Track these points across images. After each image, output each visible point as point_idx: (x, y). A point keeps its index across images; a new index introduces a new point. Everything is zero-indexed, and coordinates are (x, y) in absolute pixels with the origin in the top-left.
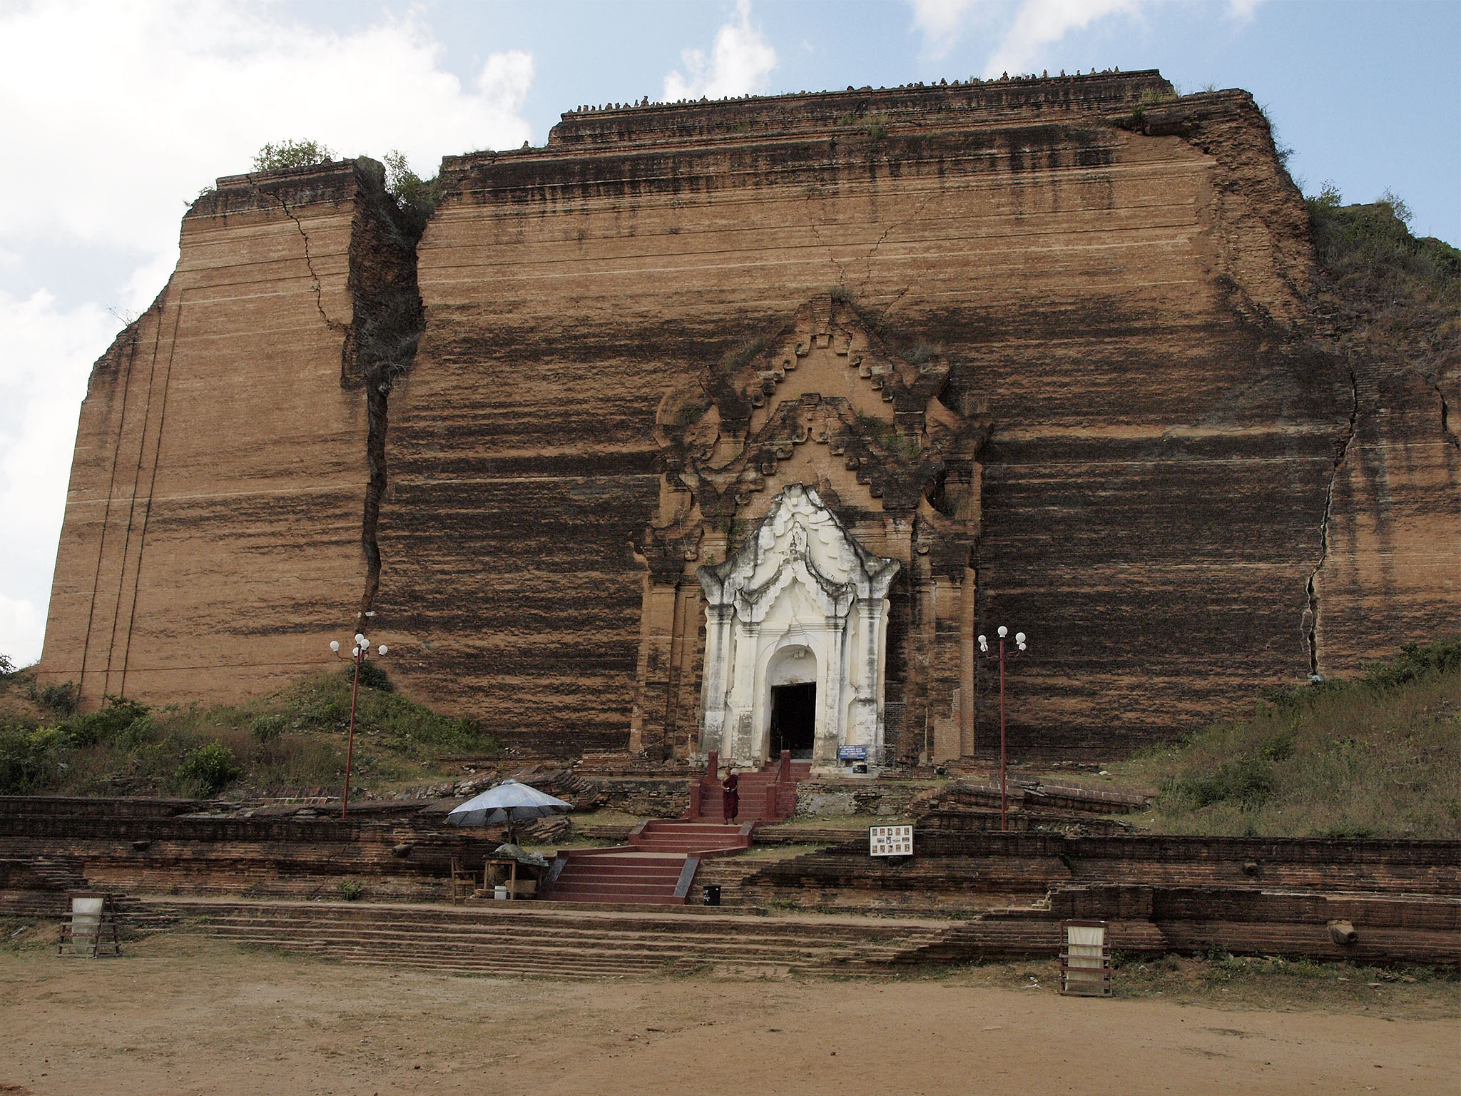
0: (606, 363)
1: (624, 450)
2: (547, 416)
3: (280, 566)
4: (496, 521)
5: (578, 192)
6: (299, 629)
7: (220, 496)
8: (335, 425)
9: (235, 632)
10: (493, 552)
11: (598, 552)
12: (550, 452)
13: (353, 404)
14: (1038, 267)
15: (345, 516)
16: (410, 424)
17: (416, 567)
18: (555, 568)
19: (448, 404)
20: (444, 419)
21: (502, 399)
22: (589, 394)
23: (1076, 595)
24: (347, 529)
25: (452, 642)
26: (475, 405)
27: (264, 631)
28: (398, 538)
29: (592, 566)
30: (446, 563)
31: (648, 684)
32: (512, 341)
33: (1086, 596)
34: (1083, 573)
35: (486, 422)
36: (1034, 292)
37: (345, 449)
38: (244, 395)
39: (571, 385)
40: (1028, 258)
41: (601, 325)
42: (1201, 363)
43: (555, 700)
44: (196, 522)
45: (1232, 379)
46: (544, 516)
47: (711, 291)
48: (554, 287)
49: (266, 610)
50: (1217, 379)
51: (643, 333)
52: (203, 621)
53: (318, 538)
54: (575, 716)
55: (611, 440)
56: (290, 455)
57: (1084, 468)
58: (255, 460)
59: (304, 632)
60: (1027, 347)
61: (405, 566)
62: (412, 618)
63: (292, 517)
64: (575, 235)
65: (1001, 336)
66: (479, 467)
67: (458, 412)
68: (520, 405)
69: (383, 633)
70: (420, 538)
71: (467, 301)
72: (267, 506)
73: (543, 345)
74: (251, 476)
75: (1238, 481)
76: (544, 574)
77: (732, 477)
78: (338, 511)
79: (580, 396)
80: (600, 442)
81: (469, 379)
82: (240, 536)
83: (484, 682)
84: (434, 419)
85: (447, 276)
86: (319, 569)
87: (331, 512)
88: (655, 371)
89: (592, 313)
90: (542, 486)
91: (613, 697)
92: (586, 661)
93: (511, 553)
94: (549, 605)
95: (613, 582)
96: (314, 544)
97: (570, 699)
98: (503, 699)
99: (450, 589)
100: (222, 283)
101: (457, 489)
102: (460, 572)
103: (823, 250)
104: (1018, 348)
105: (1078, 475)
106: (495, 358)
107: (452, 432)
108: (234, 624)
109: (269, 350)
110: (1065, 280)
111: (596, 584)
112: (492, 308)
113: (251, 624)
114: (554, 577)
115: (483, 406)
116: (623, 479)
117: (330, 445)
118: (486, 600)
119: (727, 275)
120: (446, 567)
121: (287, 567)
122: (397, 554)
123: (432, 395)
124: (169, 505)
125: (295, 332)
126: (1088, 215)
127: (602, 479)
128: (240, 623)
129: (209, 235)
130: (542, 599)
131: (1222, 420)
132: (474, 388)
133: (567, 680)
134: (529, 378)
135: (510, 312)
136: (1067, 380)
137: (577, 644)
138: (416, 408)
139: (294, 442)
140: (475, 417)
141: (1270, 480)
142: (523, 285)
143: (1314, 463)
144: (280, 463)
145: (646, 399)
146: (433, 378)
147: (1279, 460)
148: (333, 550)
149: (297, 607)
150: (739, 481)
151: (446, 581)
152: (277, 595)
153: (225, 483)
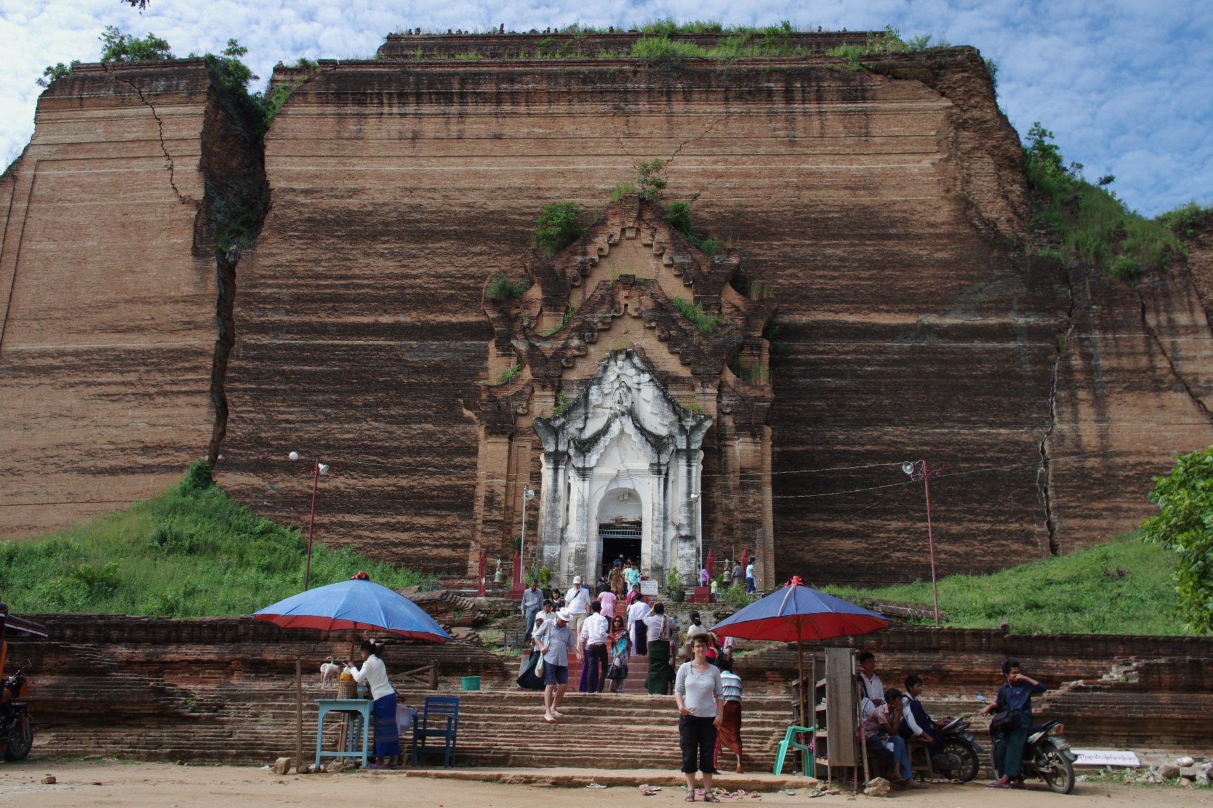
0: (438, 245)
1: (454, 320)
2: (384, 288)
3: (130, 413)
4: (337, 378)
5: (412, 99)
6: (147, 469)
7: (71, 347)
8: (186, 289)
9: (83, 471)
10: (336, 405)
11: (430, 407)
12: (386, 319)
13: (203, 271)
14: (808, 181)
15: (194, 369)
16: (257, 290)
17: (262, 416)
18: (392, 420)
19: (293, 275)
20: (289, 287)
21: (343, 272)
22: (421, 271)
23: (849, 452)
24: (196, 381)
25: (295, 484)
26: (318, 276)
27: (113, 471)
28: (245, 390)
29: (425, 419)
30: (290, 413)
31: (485, 522)
32: (349, 223)
33: (858, 453)
34: (855, 434)
35: (328, 291)
36: (806, 201)
37: (195, 309)
38: (98, 258)
39: (405, 262)
40: (800, 173)
41: (433, 212)
42: (945, 264)
43: (391, 536)
44: (47, 371)
45: (971, 278)
46: (381, 375)
47: (529, 188)
48: (389, 178)
49: (115, 452)
50: (959, 277)
51: (469, 221)
52: (51, 461)
53: (168, 388)
54: (409, 551)
55: (442, 311)
56: (141, 313)
57: (852, 347)
58: (107, 316)
59: (153, 472)
60: (802, 246)
61: (252, 415)
62: (257, 461)
63: (142, 369)
64: (410, 135)
65: (779, 236)
66: (322, 330)
67: (301, 282)
68: (358, 277)
69: (229, 474)
70: (266, 390)
71: (311, 186)
72: (118, 358)
73: (380, 227)
74: (103, 331)
75: (979, 361)
76: (381, 425)
77: (559, 344)
78: (187, 365)
79: (414, 272)
80: (432, 313)
81: (312, 253)
82: (89, 384)
83: (325, 520)
84: (279, 286)
85: (293, 164)
86: (168, 416)
87: (180, 365)
88: (481, 254)
89: (424, 202)
90: (379, 349)
91: (444, 534)
92: (419, 502)
93: (350, 406)
94: (386, 452)
95: (444, 433)
96: (165, 394)
97: (404, 536)
98: (344, 535)
99: (294, 436)
100: (77, 157)
101: (302, 348)
102: (304, 422)
103: (626, 159)
104: (793, 246)
105: (847, 353)
106: (338, 237)
107: (297, 299)
108: (82, 464)
109: (123, 219)
110: (831, 192)
111: (429, 435)
112: (333, 193)
113: (100, 464)
114: (390, 428)
115: (326, 277)
116: (454, 344)
117: (181, 306)
118: (328, 447)
119: (543, 175)
120: (290, 417)
121: (137, 413)
122: (245, 404)
123: (278, 266)
124: (19, 354)
125: (148, 205)
126: (849, 141)
127: (435, 344)
128: (88, 463)
129: (65, 114)
130: (380, 447)
131: (965, 311)
132: (317, 262)
133: (403, 519)
134: (367, 255)
135: (351, 197)
136: (836, 274)
137: (412, 487)
138: (263, 277)
139: (145, 301)
140: (318, 286)
141: (1006, 361)
142: (362, 175)
143: (1041, 348)
144: (131, 320)
145: (472, 277)
146: (278, 251)
147: (1012, 345)
148: (181, 400)
149: (146, 449)
150: (566, 347)
151: (291, 429)
152: (125, 439)
153: (77, 337)
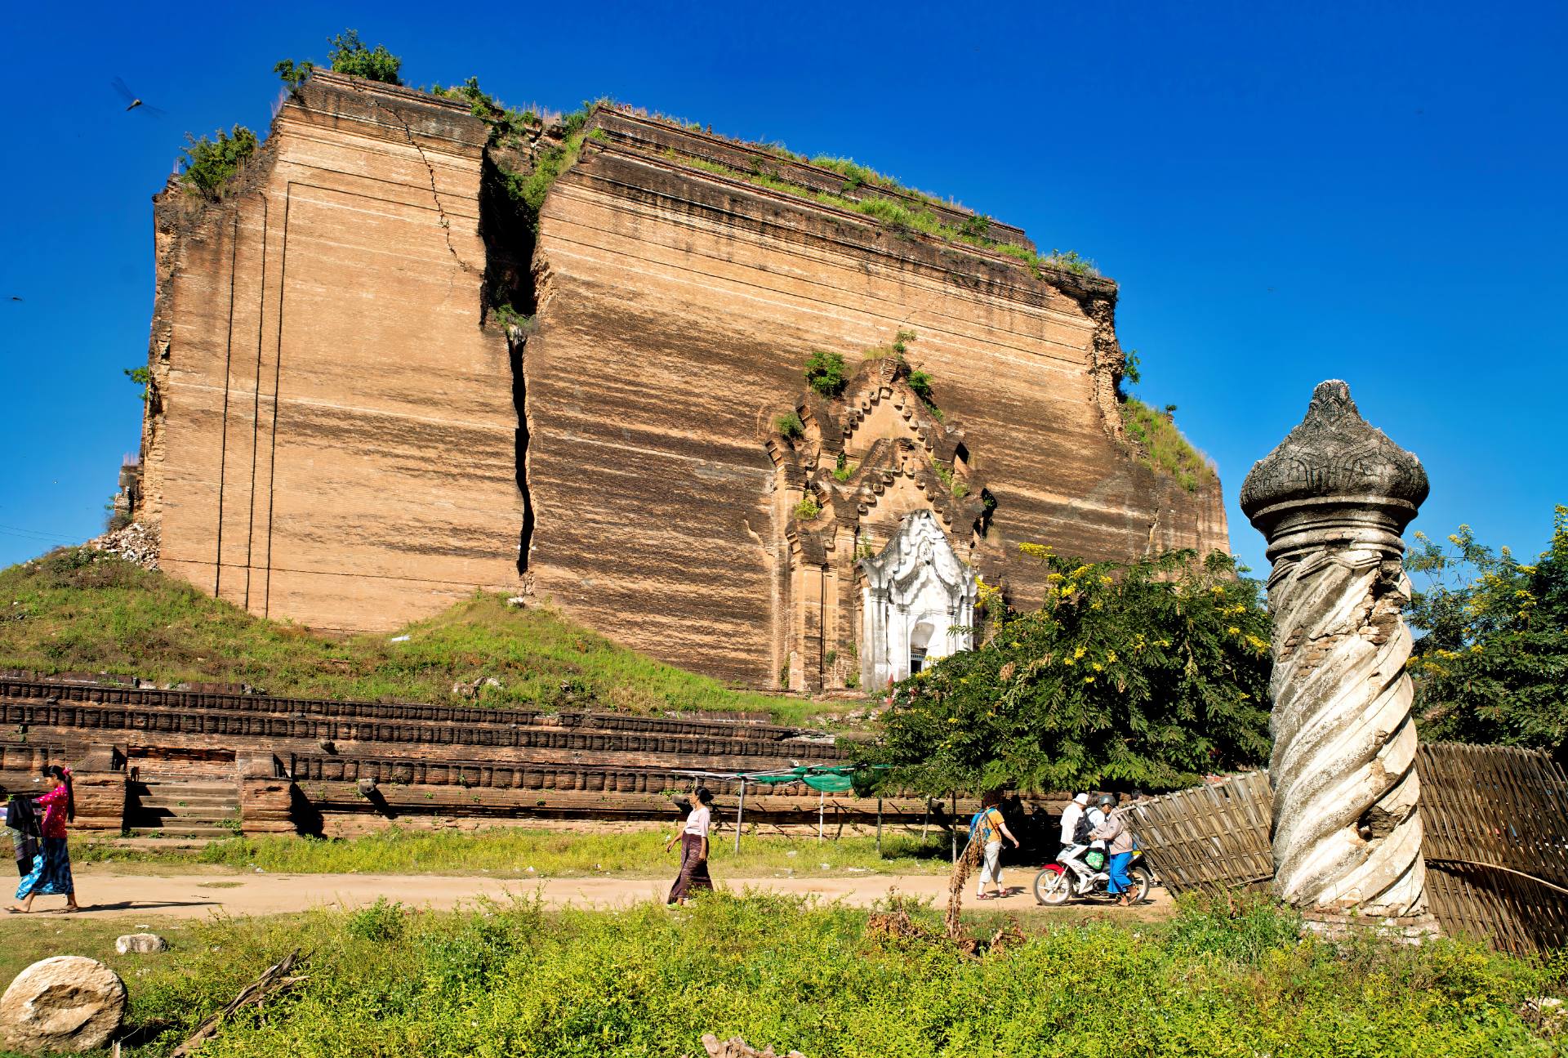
0: (716, 367)
1: (734, 444)
2: (671, 401)
3: (434, 491)
4: (635, 484)
5: (685, 208)
6: (458, 552)
7: (358, 410)
8: (478, 367)
9: (391, 546)
10: (638, 510)
11: (721, 525)
12: (676, 433)
13: (495, 351)
14: (1000, 370)
15: (496, 455)
16: (550, 382)
17: (569, 512)
18: (689, 532)
19: (583, 371)
20: (581, 384)
21: (632, 378)
22: (704, 390)
23: (1024, 601)
24: (500, 468)
25: (609, 583)
26: (607, 378)
27: (424, 550)
28: (551, 484)
29: (718, 534)
30: (596, 514)
32: (634, 328)
33: (1030, 602)
34: (1029, 587)
35: (619, 395)
36: (998, 387)
37: (489, 392)
38: (376, 314)
39: (688, 379)
40: (995, 361)
41: (708, 333)
42: (1087, 460)
43: (697, 638)
44: (336, 433)
45: (1102, 475)
46: (677, 487)
47: (790, 327)
48: (667, 287)
49: (423, 530)
50: (1095, 472)
51: (738, 348)
52: (354, 531)
53: (471, 470)
54: (712, 652)
55: (724, 434)
56: (434, 386)
57: (1027, 517)
58: (395, 382)
59: (465, 555)
60: (996, 425)
61: (560, 511)
62: (570, 557)
63: (441, 446)
64: (684, 246)
65: (979, 413)
66: (616, 434)
67: (592, 381)
68: (646, 386)
69: (546, 566)
70: (571, 487)
71: (591, 279)
72: (412, 430)
73: (662, 338)
74: (392, 397)
75: (1104, 541)
76: (681, 536)
77: (853, 489)
78: (488, 449)
79: (697, 391)
80: (715, 433)
81: (601, 352)
82: (385, 455)
83: (639, 618)
84: (572, 382)
85: (571, 250)
86: (475, 500)
87: (481, 448)
88: (753, 384)
89: (700, 321)
90: (673, 462)
91: (740, 640)
92: (721, 610)
93: (651, 514)
94: (687, 561)
95: (734, 549)
96: (469, 476)
97: (708, 639)
98: (657, 634)
99: (602, 537)
100: (336, 188)
101: (600, 450)
102: (610, 523)
103: (868, 316)
104: (990, 425)
105: (1025, 521)
106: (623, 339)
107: (590, 398)
108: (389, 539)
109: (398, 274)
110: (1015, 383)
111: (722, 550)
112: (613, 291)
113: (408, 541)
114: (691, 540)
115: (616, 380)
116: (736, 468)
117: (474, 385)
118: (635, 551)
119: (801, 316)
120: (598, 518)
121: (442, 492)
122: (551, 498)
123: (568, 359)
124: (298, 408)
125: (425, 263)
126: (1029, 340)
127: (720, 465)
128: (397, 539)
129: (318, 132)
130: (680, 556)
131: (1098, 500)
132: (606, 362)
133: (706, 623)
134: (653, 364)
135: (630, 299)
136: (1018, 454)
137: (711, 596)
138: (555, 368)
139: (435, 373)
140: (609, 388)
141: (1120, 543)
142: (641, 279)
143: (1140, 537)
144: (420, 391)
145: (747, 405)
146: (567, 344)
147: (1124, 531)
148: (487, 484)
149: (455, 531)
150: (859, 494)
151: (599, 529)
152: (432, 518)
153: (363, 399)
